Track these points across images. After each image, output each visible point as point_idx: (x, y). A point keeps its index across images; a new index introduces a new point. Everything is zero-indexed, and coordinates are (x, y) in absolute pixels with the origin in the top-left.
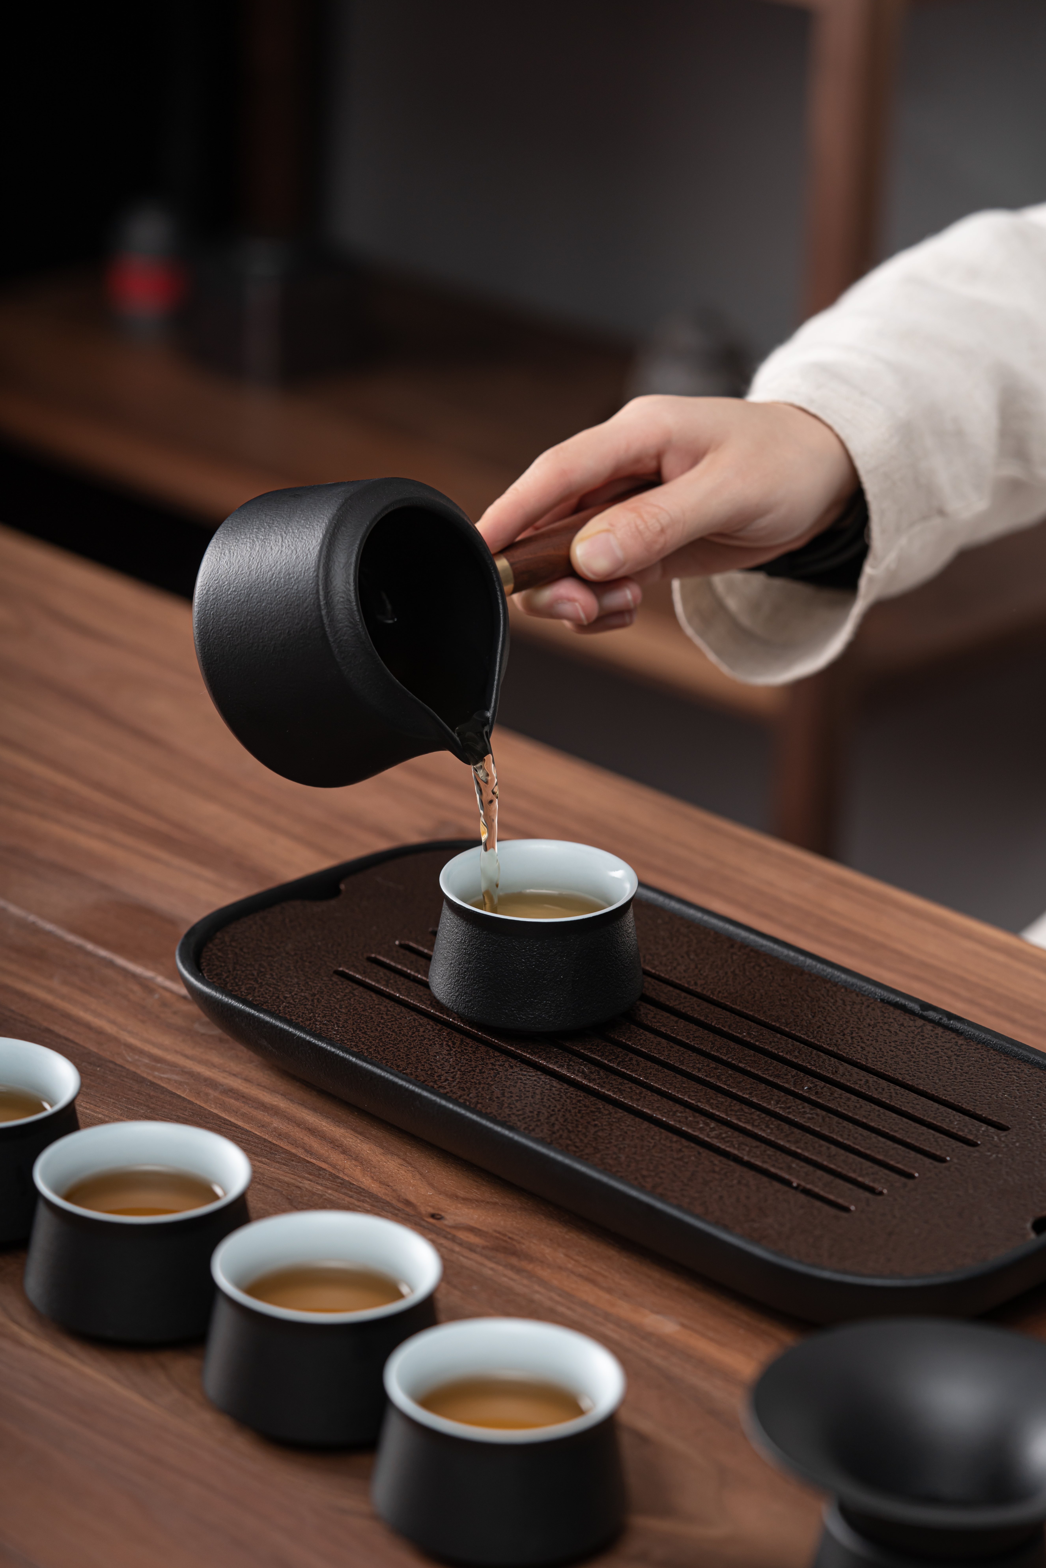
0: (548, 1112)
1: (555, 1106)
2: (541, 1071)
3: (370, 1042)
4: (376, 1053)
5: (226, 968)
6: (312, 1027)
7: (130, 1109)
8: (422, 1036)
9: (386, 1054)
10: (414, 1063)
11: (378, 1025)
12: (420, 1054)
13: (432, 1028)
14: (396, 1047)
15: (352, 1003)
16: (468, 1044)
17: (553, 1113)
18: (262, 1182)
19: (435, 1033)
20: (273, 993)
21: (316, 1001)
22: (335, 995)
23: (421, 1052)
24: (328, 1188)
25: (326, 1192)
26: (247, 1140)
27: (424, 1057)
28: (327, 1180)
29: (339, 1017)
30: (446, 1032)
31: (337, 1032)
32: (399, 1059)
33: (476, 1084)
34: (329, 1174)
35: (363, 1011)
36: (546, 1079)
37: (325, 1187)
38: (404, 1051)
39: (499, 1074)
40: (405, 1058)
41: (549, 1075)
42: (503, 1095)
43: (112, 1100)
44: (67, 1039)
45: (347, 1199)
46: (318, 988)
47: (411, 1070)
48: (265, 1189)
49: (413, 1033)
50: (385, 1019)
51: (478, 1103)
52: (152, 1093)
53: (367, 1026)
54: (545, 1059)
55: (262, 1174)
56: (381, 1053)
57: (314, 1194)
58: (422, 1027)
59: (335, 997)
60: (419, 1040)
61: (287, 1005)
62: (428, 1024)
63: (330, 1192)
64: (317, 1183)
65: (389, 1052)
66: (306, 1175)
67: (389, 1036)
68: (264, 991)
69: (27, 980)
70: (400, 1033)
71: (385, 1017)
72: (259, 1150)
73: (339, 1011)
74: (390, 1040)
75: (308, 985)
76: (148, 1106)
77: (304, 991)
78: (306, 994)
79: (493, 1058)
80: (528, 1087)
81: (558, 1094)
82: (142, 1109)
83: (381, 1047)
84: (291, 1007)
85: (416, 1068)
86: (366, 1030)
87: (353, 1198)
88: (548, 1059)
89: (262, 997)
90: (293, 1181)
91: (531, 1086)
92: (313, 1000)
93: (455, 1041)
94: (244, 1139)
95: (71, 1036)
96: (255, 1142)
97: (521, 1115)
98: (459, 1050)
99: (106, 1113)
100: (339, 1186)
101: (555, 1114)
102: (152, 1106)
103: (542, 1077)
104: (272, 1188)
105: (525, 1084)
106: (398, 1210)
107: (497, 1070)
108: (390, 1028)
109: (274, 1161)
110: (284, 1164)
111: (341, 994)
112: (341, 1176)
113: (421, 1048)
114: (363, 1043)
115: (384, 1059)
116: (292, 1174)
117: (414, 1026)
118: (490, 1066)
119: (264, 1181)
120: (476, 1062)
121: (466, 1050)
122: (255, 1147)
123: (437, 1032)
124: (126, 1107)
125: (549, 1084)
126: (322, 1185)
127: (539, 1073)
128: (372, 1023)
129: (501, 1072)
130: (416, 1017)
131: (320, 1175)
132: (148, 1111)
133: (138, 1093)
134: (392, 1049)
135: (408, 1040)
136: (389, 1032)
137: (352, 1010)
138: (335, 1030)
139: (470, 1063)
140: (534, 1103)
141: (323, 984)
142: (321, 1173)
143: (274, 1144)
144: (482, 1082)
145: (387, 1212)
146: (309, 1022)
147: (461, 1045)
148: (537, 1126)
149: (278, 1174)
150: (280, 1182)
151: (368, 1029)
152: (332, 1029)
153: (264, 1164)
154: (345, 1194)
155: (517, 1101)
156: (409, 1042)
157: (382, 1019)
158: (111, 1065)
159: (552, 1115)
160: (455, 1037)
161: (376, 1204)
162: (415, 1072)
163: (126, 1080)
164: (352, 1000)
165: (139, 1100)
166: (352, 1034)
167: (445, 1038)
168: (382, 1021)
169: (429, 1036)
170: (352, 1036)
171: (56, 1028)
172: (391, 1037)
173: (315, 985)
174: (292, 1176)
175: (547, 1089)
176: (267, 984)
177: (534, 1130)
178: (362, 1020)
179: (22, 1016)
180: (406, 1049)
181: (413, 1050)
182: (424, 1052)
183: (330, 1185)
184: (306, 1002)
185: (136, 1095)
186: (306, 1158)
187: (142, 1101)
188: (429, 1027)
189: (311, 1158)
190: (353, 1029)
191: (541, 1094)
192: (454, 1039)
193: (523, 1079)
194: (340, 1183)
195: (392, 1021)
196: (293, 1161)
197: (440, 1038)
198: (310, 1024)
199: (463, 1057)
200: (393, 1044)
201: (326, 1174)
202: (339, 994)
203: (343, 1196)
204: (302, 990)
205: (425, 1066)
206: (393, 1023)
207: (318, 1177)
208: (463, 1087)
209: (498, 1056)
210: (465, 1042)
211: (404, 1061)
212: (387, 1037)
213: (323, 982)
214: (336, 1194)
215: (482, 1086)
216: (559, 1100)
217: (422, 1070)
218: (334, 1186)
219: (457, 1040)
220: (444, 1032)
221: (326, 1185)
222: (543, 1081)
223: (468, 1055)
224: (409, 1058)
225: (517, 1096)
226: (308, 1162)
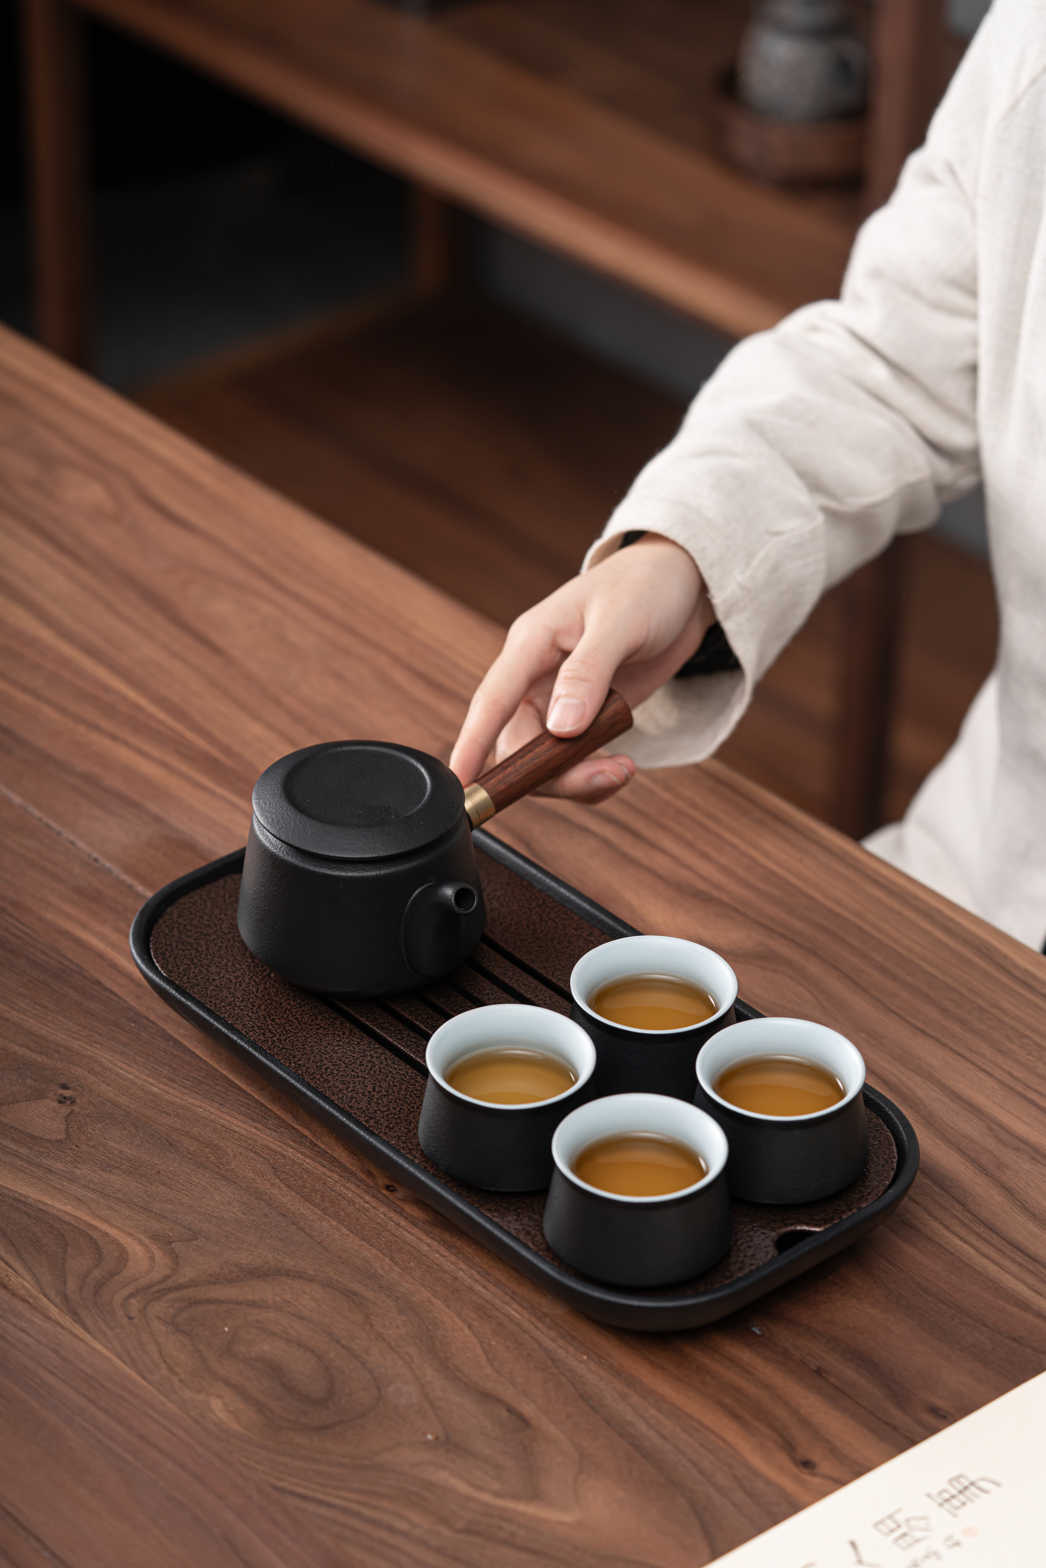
0: (408, 1109)
1: (415, 1103)
2: (410, 1066)
3: (276, 1030)
4: (279, 1042)
5: (170, 947)
6: (231, 1012)
7: (155, 1069)
8: (319, 1024)
9: (287, 1043)
10: (308, 1053)
11: (285, 1012)
12: (314, 1044)
13: (329, 1016)
14: (296, 1036)
15: (268, 987)
16: (355, 1034)
17: (412, 1110)
18: (255, 1150)
19: (330, 1022)
20: (205, 975)
21: (238, 984)
22: (254, 977)
23: (316, 1042)
24: (307, 1156)
25: (304, 1161)
26: (247, 1104)
27: (317, 1047)
28: (307, 1148)
29: (255, 1002)
30: (340, 1021)
31: (251, 1019)
32: (296, 1049)
33: (354, 1077)
34: (309, 1142)
35: (275, 996)
36: (413, 1073)
37: (305, 1155)
38: (302, 1041)
39: (375, 1067)
40: (302, 1048)
41: (416, 1070)
42: (374, 1090)
43: (142, 1060)
44: (112, 992)
45: (321, 1169)
46: (242, 970)
47: (304, 1061)
48: (256, 1157)
49: (312, 1021)
50: (291, 1005)
51: (352, 1098)
52: (176, 1053)
53: (276, 1013)
54: (414, 1053)
55: (255, 1141)
56: (283, 1042)
57: (295, 1163)
58: (320, 1015)
59: (254, 981)
60: (316, 1029)
61: (215, 988)
62: (326, 1012)
63: (308, 1160)
64: (299, 1152)
65: (289, 1041)
66: (291, 1143)
67: (292, 1024)
68: (198, 972)
69: (85, 927)
70: (302, 1021)
71: (292, 1003)
72: (255, 1115)
73: (256, 996)
74: (292, 1029)
75: (235, 967)
76: (171, 1067)
77: (230, 973)
78: (231, 977)
79: (373, 1050)
80: (396, 1082)
81: (420, 1090)
82: (166, 1069)
83: (284, 1035)
84: (217, 991)
85: (309, 1059)
86: (274, 1017)
87: (325, 1167)
88: (417, 1052)
89: (195, 979)
90: (279, 1149)
91: (399, 1081)
92: (235, 984)
93: (345, 1030)
94: (245, 1103)
95: (115, 989)
96: (253, 1107)
97: (385, 1111)
98: (347, 1041)
99: (136, 1073)
100: (316, 1155)
101: (413, 1111)
102: (174, 1066)
103: (410, 1071)
104: (262, 1156)
105: (394, 1078)
106: (361, 1181)
107: (374, 1063)
108: (294, 1016)
109: (266, 1127)
110: (274, 1131)
111: (260, 977)
112: (318, 1144)
113: (316, 1037)
114: (270, 1031)
115: (284, 1049)
116: (280, 1141)
117: (314, 1014)
118: (369, 1058)
119: (256, 1149)
120: (358, 1054)
121: (352, 1040)
122: (252, 1112)
123: (332, 1020)
124: (153, 1067)
125: (414, 1078)
126: (302, 1153)
127: (408, 1067)
128: (281, 1009)
129: (377, 1064)
130: (317, 1004)
131: (302, 1142)
132: (171, 1072)
133: (164, 1052)
134: (293, 1038)
135: (307, 1028)
136: (293, 1020)
137: (266, 995)
138: (249, 1017)
139: (353, 1055)
140: (398, 1099)
141: (247, 966)
142: (303, 1140)
143: (269, 1109)
144: (360, 1075)
145: (351, 1183)
146: (229, 1007)
147: (349, 1035)
148: (397, 1123)
149: (269, 1141)
150: (269, 1149)
151: (276, 1016)
152: (247, 1015)
153: (258, 1130)
154: (320, 1163)
155: (385, 1096)
156: (307, 1031)
157: (289, 1005)
158: (145, 1022)
159: (411, 1113)
160: (346, 1026)
161: (343, 1174)
162: (307, 1063)
163: (155, 1037)
164: (268, 983)
165: (164, 1060)
166: (262, 1021)
167: (338, 1027)
168: (289, 1007)
169: (325, 1024)
170: (262, 1024)
171: (104, 980)
172: (294, 1025)
173: (240, 967)
174: (280, 1144)
175: (411, 1085)
176: (200, 965)
177: (393, 1128)
178: (273, 1006)
179: (77, 965)
180: (304, 1038)
181: (309, 1040)
182: (318, 1042)
183: (309, 1153)
184: (230, 985)
185: (163, 1054)
186: (293, 1124)
187: (166, 1061)
188: (326, 1015)
189: (296, 1124)
190: (264, 1016)
191: (406, 1089)
192: (345, 1028)
193: (394, 1073)
194: (317, 1152)
195: (297, 1008)
196: (282, 1127)
197: (334, 1028)
198: (230, 1009)
199: (348, 1048)
200: (294, 1033)
201: (307, 1141)
202: (258, 977)
203: (318, 1165)
204: (229, 972)
205: (317, 1057)
206: (298, 1010)
207: (301, 1145)
208: (344, 1081)
209: (378, 1048)
210: (353, 1032)
211: (300, 1051)
212: (291, 1025)
213: (246, 964)
214: (312, 1163)
215: (359, 1079)
216: (419, 1097)
217: (313, 1061)
218: (312, 1155)
219: (347, 1030)
220: (337, 1021)
221: (306, 1153)
222: (409, 1076)
223: (353, 1047)
224: (304, 1048)
225: (386, 1091)
226: (294, 1129)
